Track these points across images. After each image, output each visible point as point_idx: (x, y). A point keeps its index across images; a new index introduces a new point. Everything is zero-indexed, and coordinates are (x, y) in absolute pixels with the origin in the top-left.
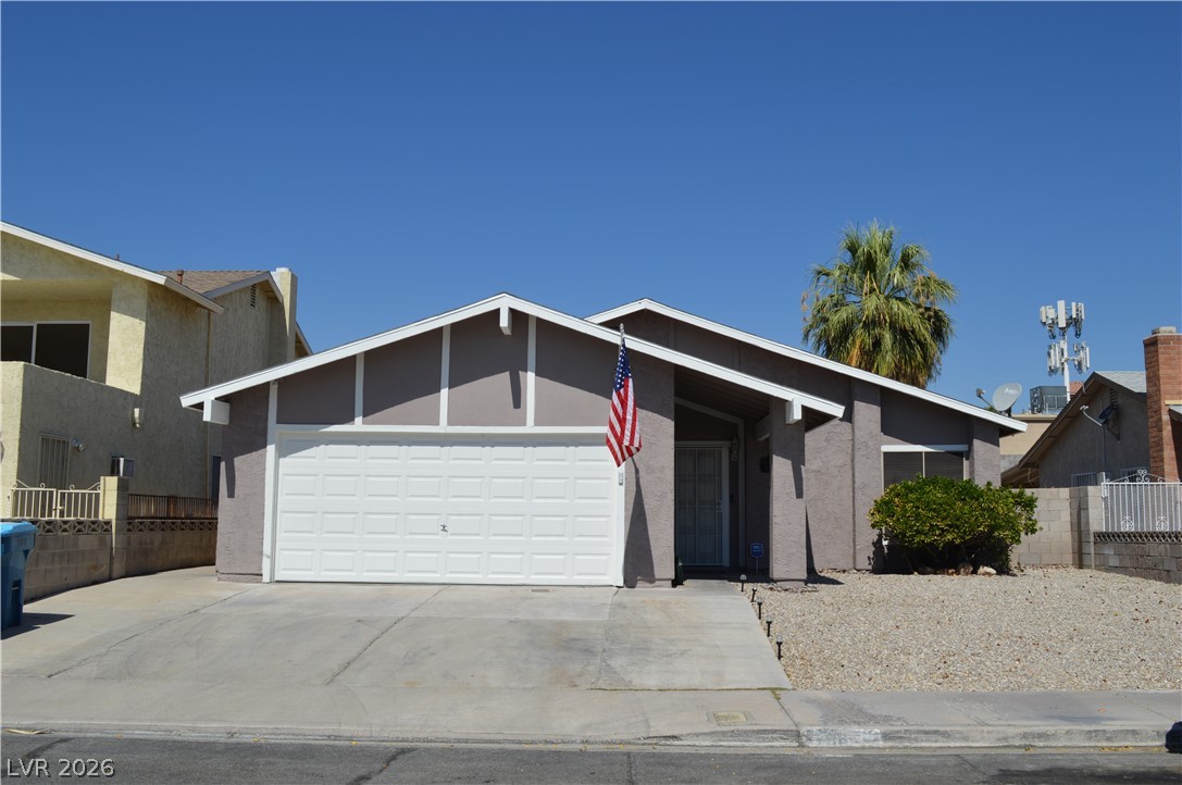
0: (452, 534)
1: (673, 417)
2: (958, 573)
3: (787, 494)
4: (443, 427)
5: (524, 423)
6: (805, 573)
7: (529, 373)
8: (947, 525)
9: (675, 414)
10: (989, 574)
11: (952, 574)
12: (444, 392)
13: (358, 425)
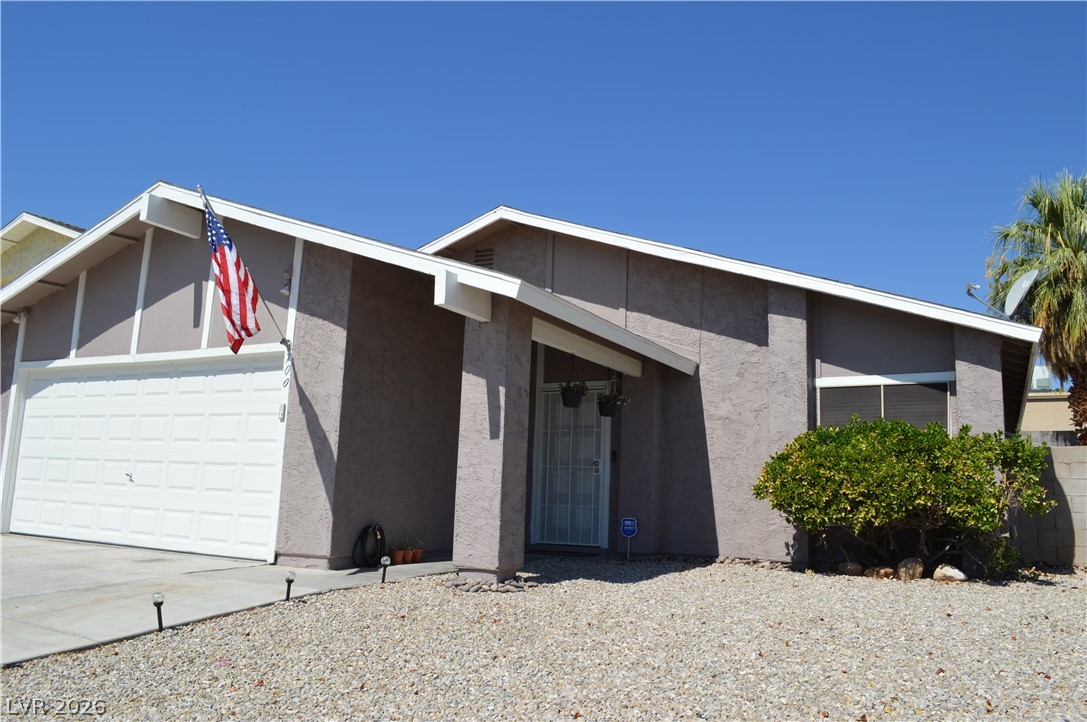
0: (137, 485)
1: (345, 323)
2: (896, 574)
3: (478, 431)
4: (133, 357)
5: (198, 346)
6: (496, 559)
7: (210, 282)
8: (862, 494)
9: (349, 320)
10: (948, 579)
11: (887, 575)
12: (138, 313)
13: (73, 360)
